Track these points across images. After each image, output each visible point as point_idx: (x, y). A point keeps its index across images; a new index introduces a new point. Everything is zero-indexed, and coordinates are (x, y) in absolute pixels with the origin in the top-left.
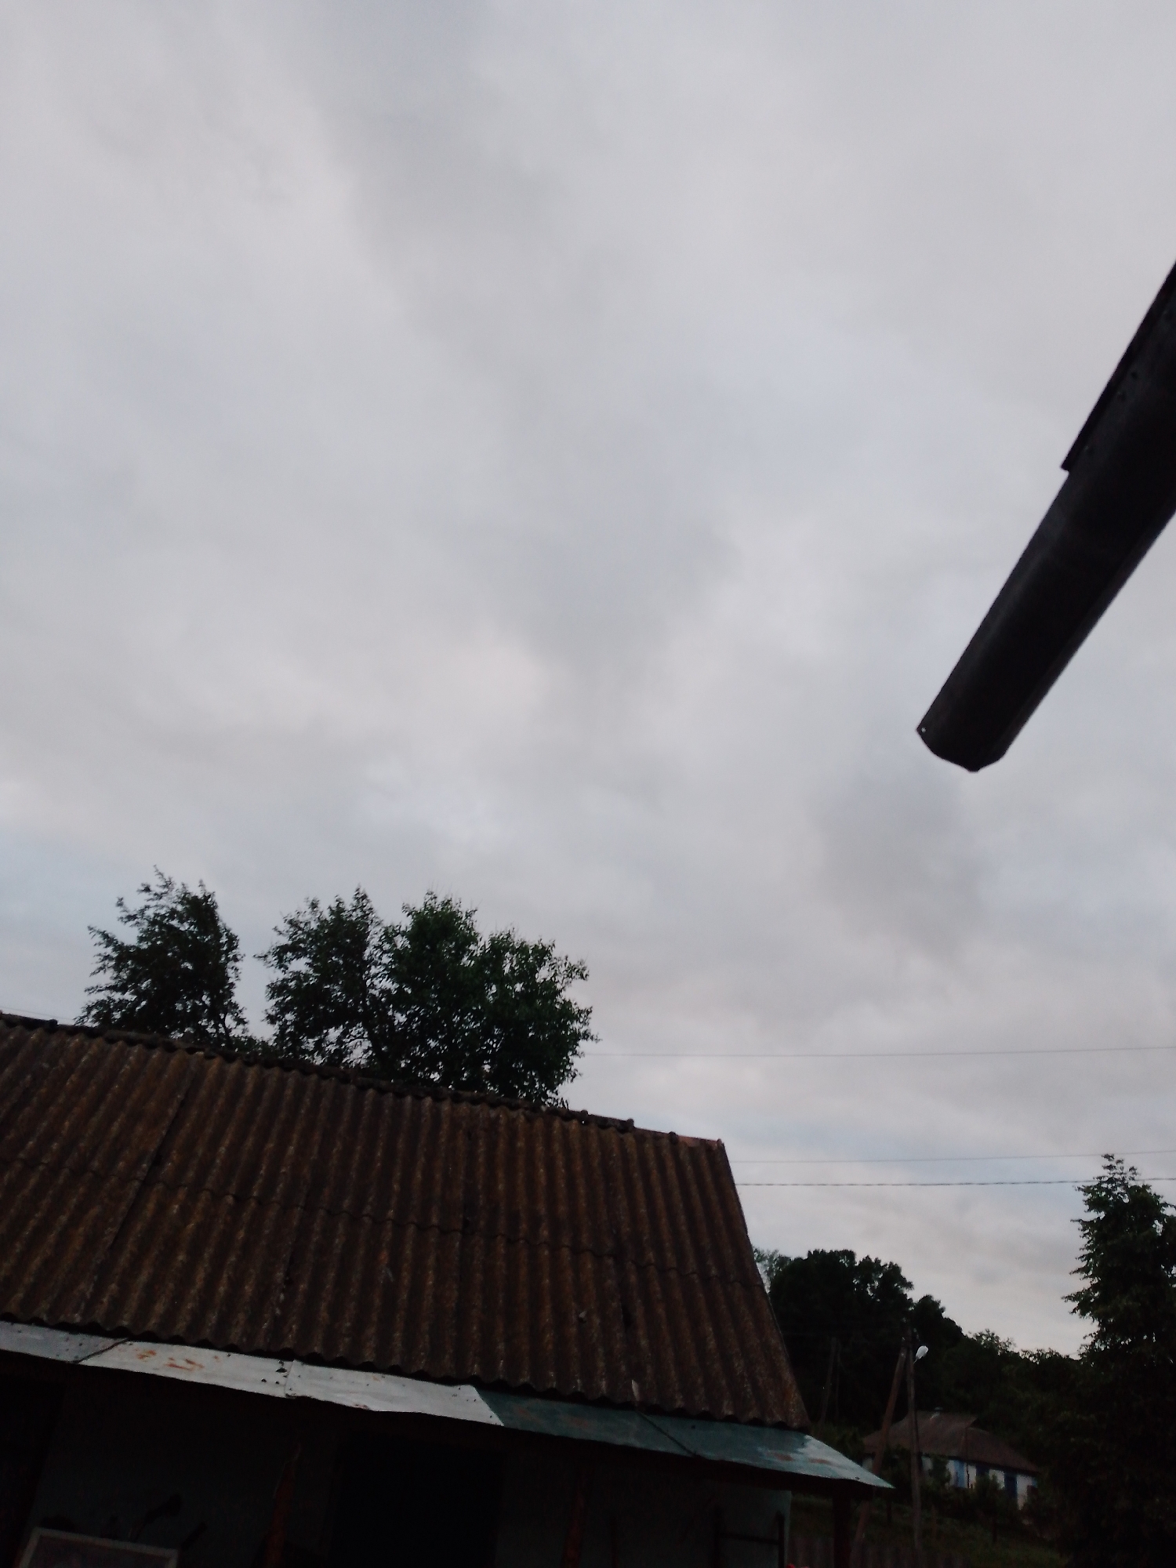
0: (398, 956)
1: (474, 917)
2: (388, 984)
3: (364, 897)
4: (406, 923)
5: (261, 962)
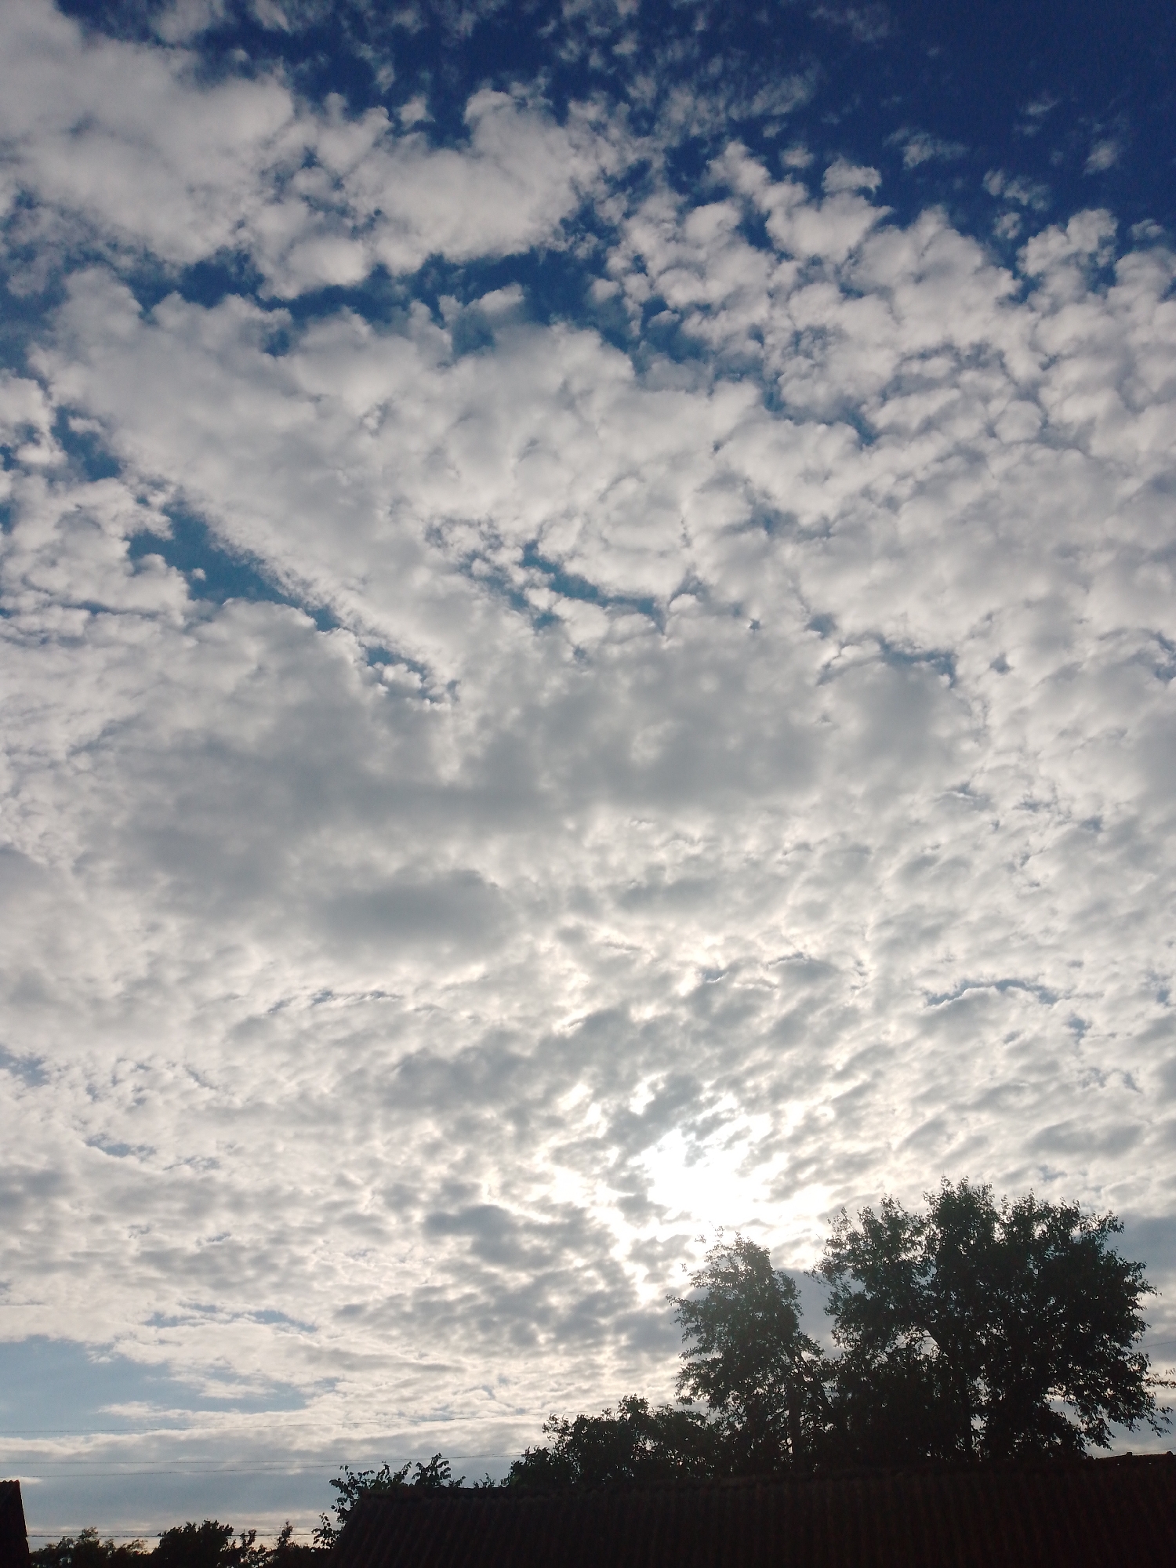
3: (891, 1201)
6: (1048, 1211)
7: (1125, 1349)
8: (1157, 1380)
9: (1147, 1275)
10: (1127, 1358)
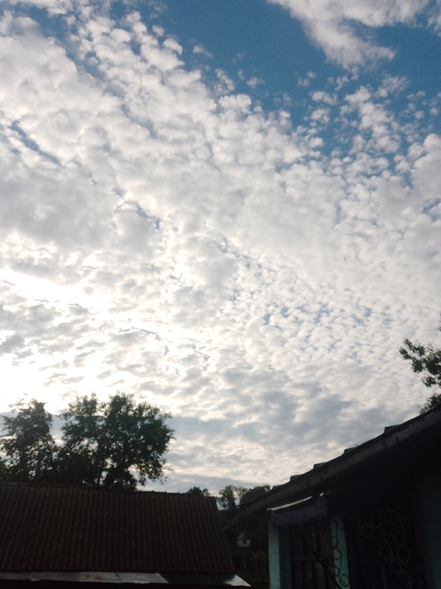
0: (107, 413)
1: (133, 398)
3: (95, 395)
4: (109, 401)
6: (150, 408)
7: (160, 457)
8: (167, 468)
9: (175, 434)
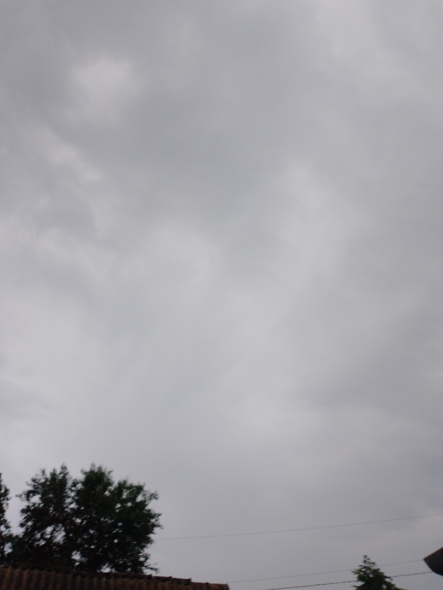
0: (78, 492)
1: (112, 474)
2: (73, 506)
3: (65, 468)
4: (81, 477)
5: (18, 499)
6: (131, 487)
7: (141, 551)
8: (150, 566)
9: (161, 520)
10: (141, 554)
